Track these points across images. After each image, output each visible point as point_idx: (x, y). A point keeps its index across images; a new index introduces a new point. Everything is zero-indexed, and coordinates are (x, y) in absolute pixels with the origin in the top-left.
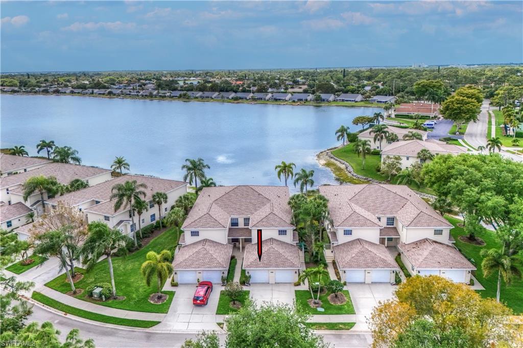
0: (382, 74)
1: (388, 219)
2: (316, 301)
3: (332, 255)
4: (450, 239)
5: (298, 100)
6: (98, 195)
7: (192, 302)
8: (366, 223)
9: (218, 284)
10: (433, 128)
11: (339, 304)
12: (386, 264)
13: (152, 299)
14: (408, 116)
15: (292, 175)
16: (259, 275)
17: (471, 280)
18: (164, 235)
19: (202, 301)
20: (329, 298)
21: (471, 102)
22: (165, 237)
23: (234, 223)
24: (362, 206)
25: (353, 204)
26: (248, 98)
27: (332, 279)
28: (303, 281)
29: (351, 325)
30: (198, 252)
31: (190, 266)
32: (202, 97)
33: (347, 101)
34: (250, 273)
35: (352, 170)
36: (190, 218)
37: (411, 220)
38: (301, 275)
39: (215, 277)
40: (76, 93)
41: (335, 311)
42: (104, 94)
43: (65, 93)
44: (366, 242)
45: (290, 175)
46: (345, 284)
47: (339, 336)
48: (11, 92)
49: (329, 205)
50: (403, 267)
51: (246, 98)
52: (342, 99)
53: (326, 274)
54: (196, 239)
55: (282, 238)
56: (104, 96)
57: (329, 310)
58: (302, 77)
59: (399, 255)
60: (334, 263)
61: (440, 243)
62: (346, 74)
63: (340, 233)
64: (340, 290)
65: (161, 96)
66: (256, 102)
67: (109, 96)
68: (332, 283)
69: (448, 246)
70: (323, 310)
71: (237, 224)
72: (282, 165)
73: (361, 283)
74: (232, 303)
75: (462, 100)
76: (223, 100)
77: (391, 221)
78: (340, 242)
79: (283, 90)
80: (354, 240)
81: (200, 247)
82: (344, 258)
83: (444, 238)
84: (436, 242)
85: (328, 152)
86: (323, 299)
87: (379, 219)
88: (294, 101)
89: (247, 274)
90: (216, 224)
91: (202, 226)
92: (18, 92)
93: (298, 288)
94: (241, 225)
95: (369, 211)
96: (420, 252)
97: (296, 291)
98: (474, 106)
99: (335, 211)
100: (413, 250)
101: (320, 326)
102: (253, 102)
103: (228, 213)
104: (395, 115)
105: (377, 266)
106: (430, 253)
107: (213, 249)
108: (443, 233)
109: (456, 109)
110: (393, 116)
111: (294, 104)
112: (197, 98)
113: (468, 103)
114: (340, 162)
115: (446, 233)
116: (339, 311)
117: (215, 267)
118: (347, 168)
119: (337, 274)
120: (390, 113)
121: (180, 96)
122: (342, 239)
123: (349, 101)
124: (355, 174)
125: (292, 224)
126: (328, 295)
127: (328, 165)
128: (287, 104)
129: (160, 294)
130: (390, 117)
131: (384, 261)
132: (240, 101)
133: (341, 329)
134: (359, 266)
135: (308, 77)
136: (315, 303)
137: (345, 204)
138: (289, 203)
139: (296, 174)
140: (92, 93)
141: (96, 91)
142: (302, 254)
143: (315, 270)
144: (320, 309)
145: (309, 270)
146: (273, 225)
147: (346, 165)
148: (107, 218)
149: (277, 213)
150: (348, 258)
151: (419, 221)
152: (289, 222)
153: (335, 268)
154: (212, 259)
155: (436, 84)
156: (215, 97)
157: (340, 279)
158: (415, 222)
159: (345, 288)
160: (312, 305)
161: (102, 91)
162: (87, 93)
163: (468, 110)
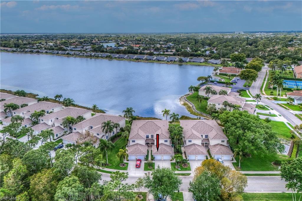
0: (216, 43)
1: (206, 135)
2: (178, 166)
3: (184, 149)
4: (227, 144)
5: (170, 61)
6: (92, 124)
7: (135, 167)
8: (196, 138)
9: (143, 160)
10: (236, 82)
11: (186, 167)
12: (203, 153)
13: (121, 165)
14: (225, 74)
15: (169, 115)
16: (158, 157)
17: (233, 159)
18: (119, 140)
19: (139, 166)
20: (182, 165)
21: (254, 72)
22: (119, 141)
23: (147, 137)
24: (196, 130)
25: (192, 130)
26: (144, 59)
27: (184, 159)
28: (174, 159)
29: (190, 174)
30: (135, 149)
31: (133, 154)
32: (119, 58)
33: (196, 62)
34: (155, 156)
35: (195, 108)
36: (131, 135)
37: (213, 137)
38: (173, 157)
39: (142, 158)
40: (48, 53)
41: (184, 170)
42: (64, 54)
43: (42, 52)
44: (197, 145)
45: (168, 115)
46: (188, 160)
47: (185, 178)
48: (12, 51)
49: (183, 130)
50: (210, 154)
51: (142, 59)
52: (193, 61)
53: (182, 157)
54: (134, 143)
55: (166, 143)
56: (65, 55)
57: (182, 169)
58: (172, 42)
59: (209, 149)
60: (185, 152)
61: (223, 145)
62: (196, 42)
63: (187, 141)
64: (187, 163)
65: (96, 56)
66: (148, 62)
67: (67, 56)
68: (183, 160)
69: (226, 146)
70: (180, 169)
71: (148, 137)
72: (165, 110)
73: (194, 160)
74: (149, 167)
75: (249, 71)
76: (130, 59)
77: (207, 136)
78: (187, 145)
79: (162, 53)
80: (192, 144)
81: (136, 147)
82: (188, 151)
83: (225, 143)
84: (222, 145)
85: (185, 97)
86: (181, 166)
87: (202, 136)
88: (168, 62)
89: (154, 157)
90: (141, 138)
91: (136, 139)
92: (16, 51)
93: (172, 162)
94: (150, 137)
95: (198, 132)
96: (216, 149)
97: (171, 163)
98: (255, 74)
99: (186, 133)
100: (213, 148)
101: (179, 174)
102: (146, 62)
103: (145, 133)
104: (219, 74)
105: (200, 154)
106: (219, 149)
107: (140, 147)
108: (225, 141)
109: (246, 75)
110: (218, 74)
111: (168, 63)
112: (116, 58)
113: (252, 72)
114: (190, 103)
115: (226, 142)
116: (186, 169)
117: (142, 154)
118: (193, 107)
119: (186, 156)
120: (217, 72)
121: (107, 57)
122: (188, 143)
123: (197, 62)
124: (196, 110)
125: (169, 138)
126: (182, 164)
127: (185, 104)
128: (164, 63)
129: (123, 164)
130: (217, 74)
131: (202, 152)
132: (139, 60)
133: (186, 175)
134: (193, 154)
135: (175, 42)
136: (178, 167)
137: (189, 130)
138: (168, 129)
139: (171, 115)
140: (58, 53)
141: (60, 52)
142: (173, 149)
143: (177, 156)
144: (179, 169)
145: (175, 156)
146: (162, 139)
147: (193, 105)
148: (98, 134)
149: (164, 134)
150: (189, 151)
151: (216, 137)
152: (168, 137)
153: (185, 154)
154: (141, 151)
155: (241, 56)
156: (126, 58)
157: (186, 158)
158: (214, 138)
159: (188, 162)
160: (177, 168)
161: (63, 52)
162: (55, 53)
163: (252, 76)
